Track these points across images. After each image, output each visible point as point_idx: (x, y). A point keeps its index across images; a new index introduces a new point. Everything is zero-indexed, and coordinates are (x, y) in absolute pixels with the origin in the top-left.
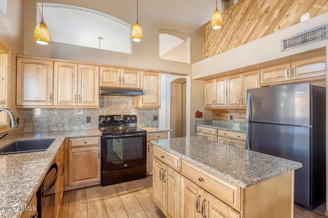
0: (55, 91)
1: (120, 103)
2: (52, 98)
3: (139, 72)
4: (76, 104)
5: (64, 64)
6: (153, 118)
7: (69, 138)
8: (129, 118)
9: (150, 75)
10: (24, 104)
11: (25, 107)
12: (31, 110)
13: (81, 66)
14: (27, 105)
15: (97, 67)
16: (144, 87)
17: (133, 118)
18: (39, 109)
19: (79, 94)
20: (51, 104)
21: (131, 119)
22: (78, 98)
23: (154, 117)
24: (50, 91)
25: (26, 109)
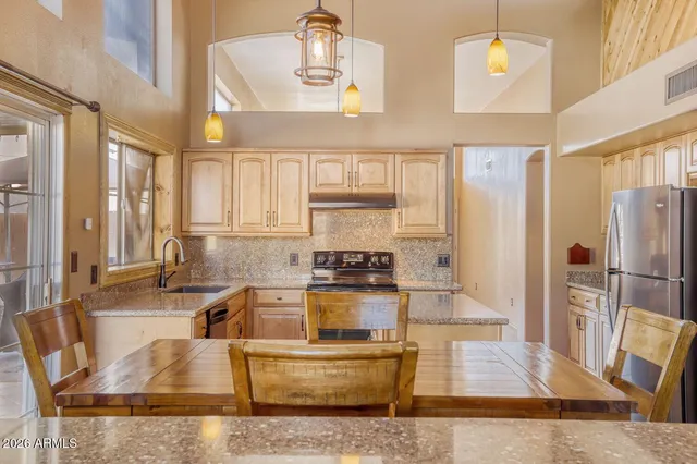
0: (236, 206)
1: (358, 225)
2: (231, 218)
3: (391, 157)
4: (268, 229)
5: (250, 156)
6: (435, 260)
7: (254, 288)
8: (374, 259)
9: (417, 161)
10: (193, 228)
11: (193, 234)
12: (200, 239)
13: (276, 157)
14: (195, 230)
15: (305, 157)
16: (403, 190)
17: (384, 259)
18: (214, 238)
19: (274, 209)
20: (229, 229)
21: (380, 261)
22: (272, 217)
23: (440, 259)
24: (228, 205)
25: (194, 237)
